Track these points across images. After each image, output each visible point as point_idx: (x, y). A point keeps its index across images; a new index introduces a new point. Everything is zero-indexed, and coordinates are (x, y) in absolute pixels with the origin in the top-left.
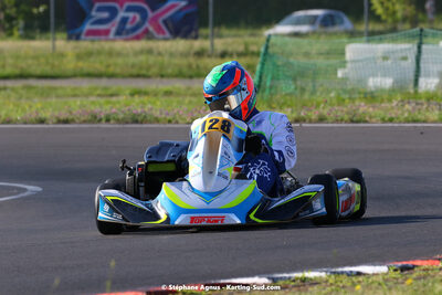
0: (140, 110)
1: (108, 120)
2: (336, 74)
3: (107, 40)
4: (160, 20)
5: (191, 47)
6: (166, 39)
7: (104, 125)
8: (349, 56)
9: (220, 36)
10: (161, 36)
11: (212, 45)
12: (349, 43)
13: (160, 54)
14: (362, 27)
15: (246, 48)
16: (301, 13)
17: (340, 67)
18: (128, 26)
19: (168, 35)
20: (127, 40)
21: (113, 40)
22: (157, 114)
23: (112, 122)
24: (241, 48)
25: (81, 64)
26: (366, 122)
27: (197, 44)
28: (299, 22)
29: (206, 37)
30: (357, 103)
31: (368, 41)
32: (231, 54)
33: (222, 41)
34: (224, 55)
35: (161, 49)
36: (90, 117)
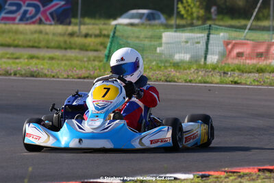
0: (35, 69)
1: (15, 75)
2: (156, 50)
3: (14, 24)
4: (48, 13)
5: (67, 30)
6: (51, 25)
7: (13, 77)
8: (164, 40)
9: (84, 24)
10: (48, 22)
11: (80, 29)
12: (164, 31)
13: (47, 34)
14: (172, 22)
15: (100, 32)
16: (134, 11)
17: (159, 46)
18: (28, 16)
19: (53, 22)
20: (26, 24)
21: (18, 24)
22: (46, 71)
23: (18, 75)
24: (97, 32)
26: (175, 82)
27: (70, 28)
28: (132, 17)
29: (76, 24)
30: (169, 69)
31: (176, 31)
32: (91, 36)
33: (86, 27)
34: (86, 36)
35: (48, 31)
36: (4, 72)
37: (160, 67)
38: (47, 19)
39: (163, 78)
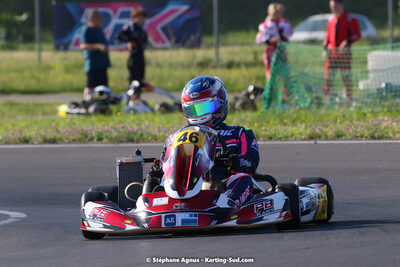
0: (135, 128)
1: (100, 139)
2: (357, 85)
4: (159, 27)
5: (194, 57)
6: (166, 49)
7: (95, 145)
8: (370, 65)
9: (226, 44)
10: (160, 45)
11: (217, 54)
12: (370, 50)
13: (158, 65)
14: (386, 33)
15: (256, 58)
16: (318, 18)
17: (362, 78)
19: (168, 44)
22: (155, 132)
23: (105, 140)
24: (250, 58)
25: (69, 77)
26: (390, 138)
27: (200, 54)
28: (315, 28)
29: (209, 46)
30: (380, 118)
31: (393, 48)
32: (238, 65)
33: (229, 49)
34: (230, 65)
35: (160, 60)
36: (80, 136)
37: (365, 114)
38: (158, 39)
39: (366, 133)
